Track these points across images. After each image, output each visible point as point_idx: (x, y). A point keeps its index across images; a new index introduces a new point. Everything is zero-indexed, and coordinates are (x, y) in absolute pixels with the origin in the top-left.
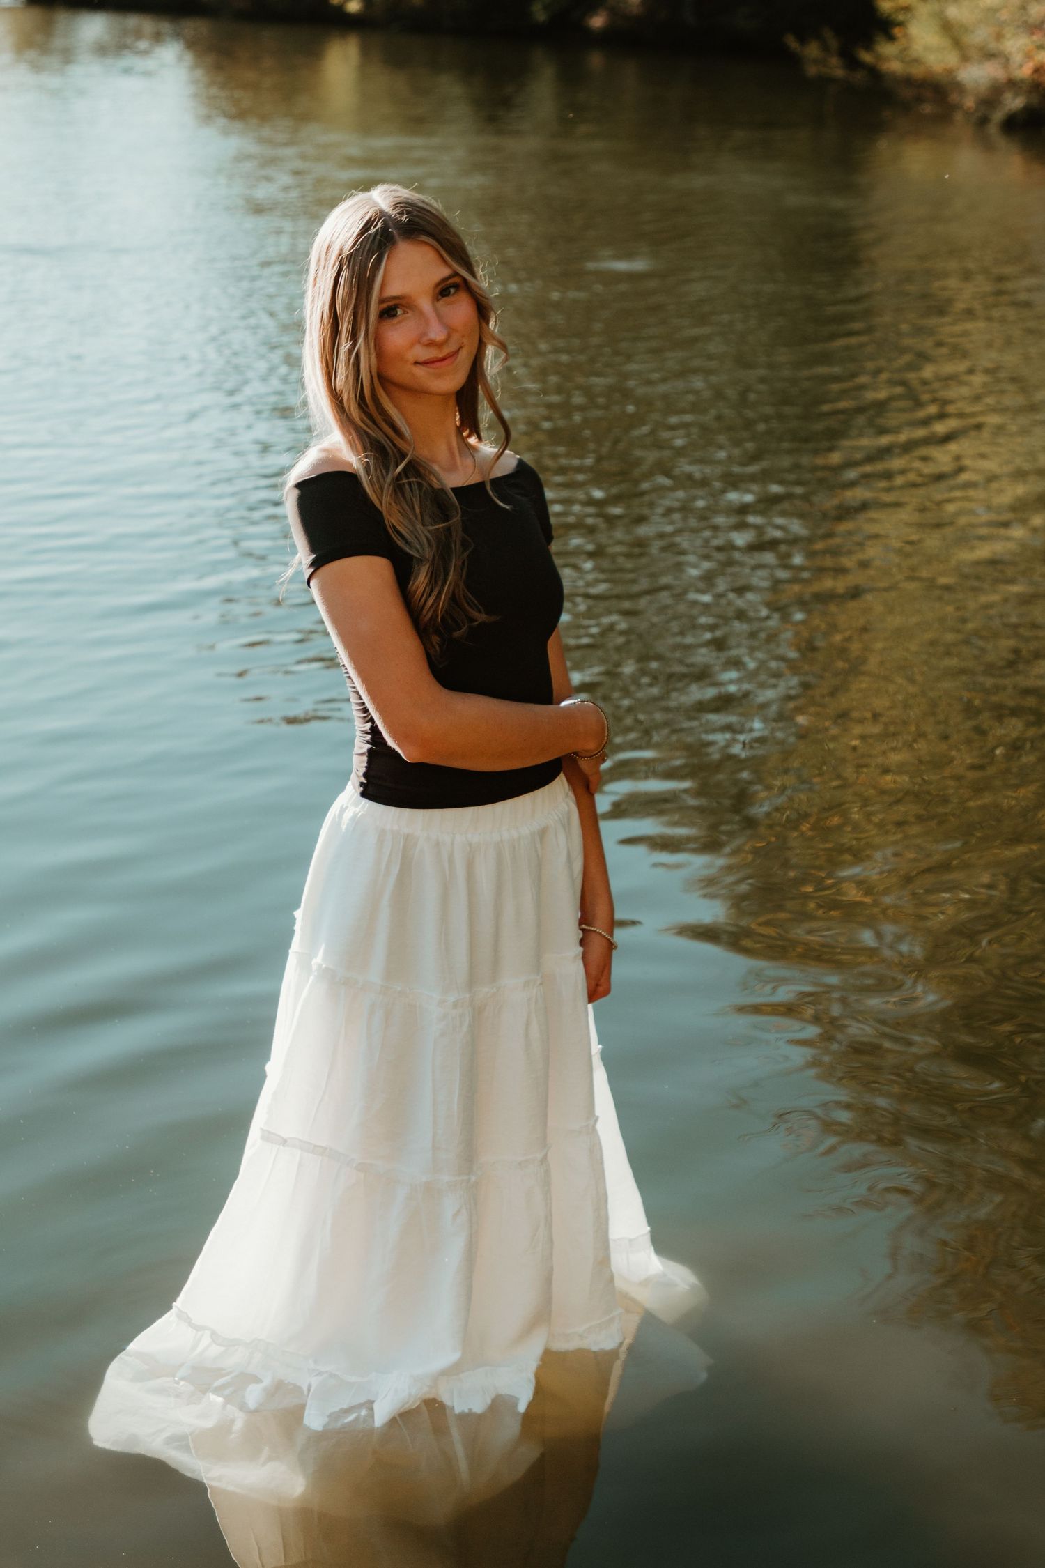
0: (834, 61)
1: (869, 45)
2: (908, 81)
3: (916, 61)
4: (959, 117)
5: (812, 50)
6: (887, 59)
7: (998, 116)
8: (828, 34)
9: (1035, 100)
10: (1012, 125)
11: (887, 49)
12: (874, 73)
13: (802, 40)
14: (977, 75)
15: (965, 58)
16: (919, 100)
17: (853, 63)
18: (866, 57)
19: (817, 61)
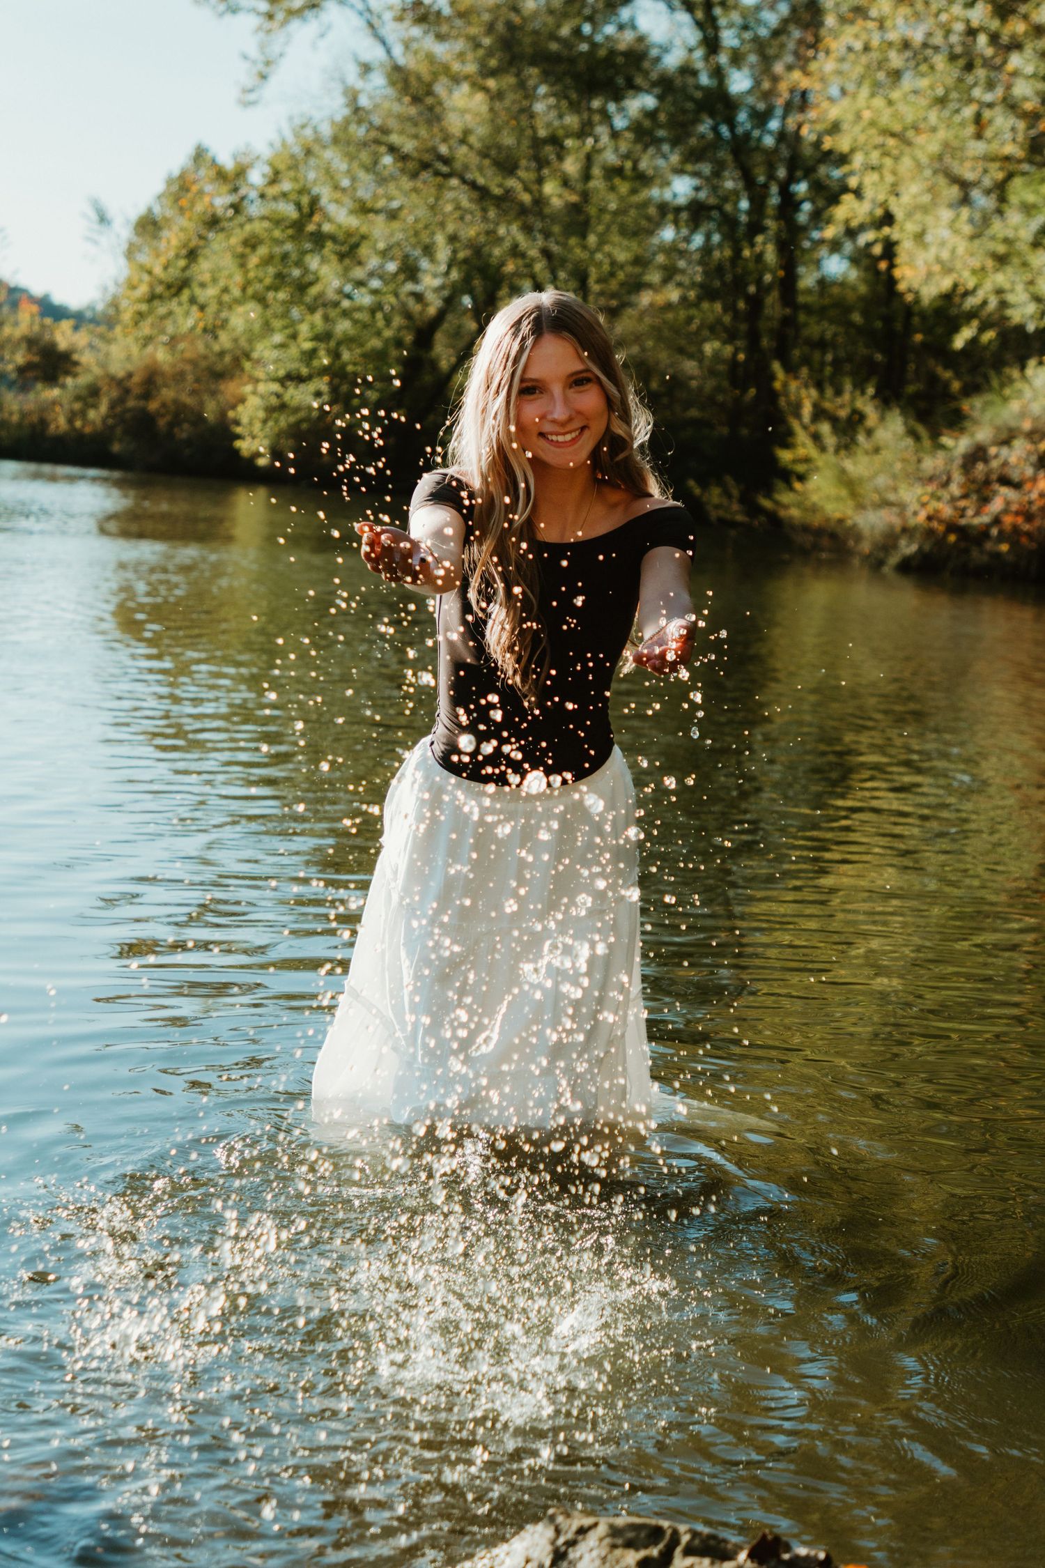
0: (735, 507)
1: (769, 492)
2: (806, 528)
3: (814, 509)
4: (856, 562)
5: (714, 495)
6: (786, 507)
7: (894, 560)
8: (729, 480)
9: (927, 547)
10: (905, 567)
11: (785, 497)
12: (775, 521)
13: (704, 485)
14: (872, 522)
15: (861, 507)
16: (816, 547)
17: (753, 509)
18: (766, 503)
19: (717, 507)
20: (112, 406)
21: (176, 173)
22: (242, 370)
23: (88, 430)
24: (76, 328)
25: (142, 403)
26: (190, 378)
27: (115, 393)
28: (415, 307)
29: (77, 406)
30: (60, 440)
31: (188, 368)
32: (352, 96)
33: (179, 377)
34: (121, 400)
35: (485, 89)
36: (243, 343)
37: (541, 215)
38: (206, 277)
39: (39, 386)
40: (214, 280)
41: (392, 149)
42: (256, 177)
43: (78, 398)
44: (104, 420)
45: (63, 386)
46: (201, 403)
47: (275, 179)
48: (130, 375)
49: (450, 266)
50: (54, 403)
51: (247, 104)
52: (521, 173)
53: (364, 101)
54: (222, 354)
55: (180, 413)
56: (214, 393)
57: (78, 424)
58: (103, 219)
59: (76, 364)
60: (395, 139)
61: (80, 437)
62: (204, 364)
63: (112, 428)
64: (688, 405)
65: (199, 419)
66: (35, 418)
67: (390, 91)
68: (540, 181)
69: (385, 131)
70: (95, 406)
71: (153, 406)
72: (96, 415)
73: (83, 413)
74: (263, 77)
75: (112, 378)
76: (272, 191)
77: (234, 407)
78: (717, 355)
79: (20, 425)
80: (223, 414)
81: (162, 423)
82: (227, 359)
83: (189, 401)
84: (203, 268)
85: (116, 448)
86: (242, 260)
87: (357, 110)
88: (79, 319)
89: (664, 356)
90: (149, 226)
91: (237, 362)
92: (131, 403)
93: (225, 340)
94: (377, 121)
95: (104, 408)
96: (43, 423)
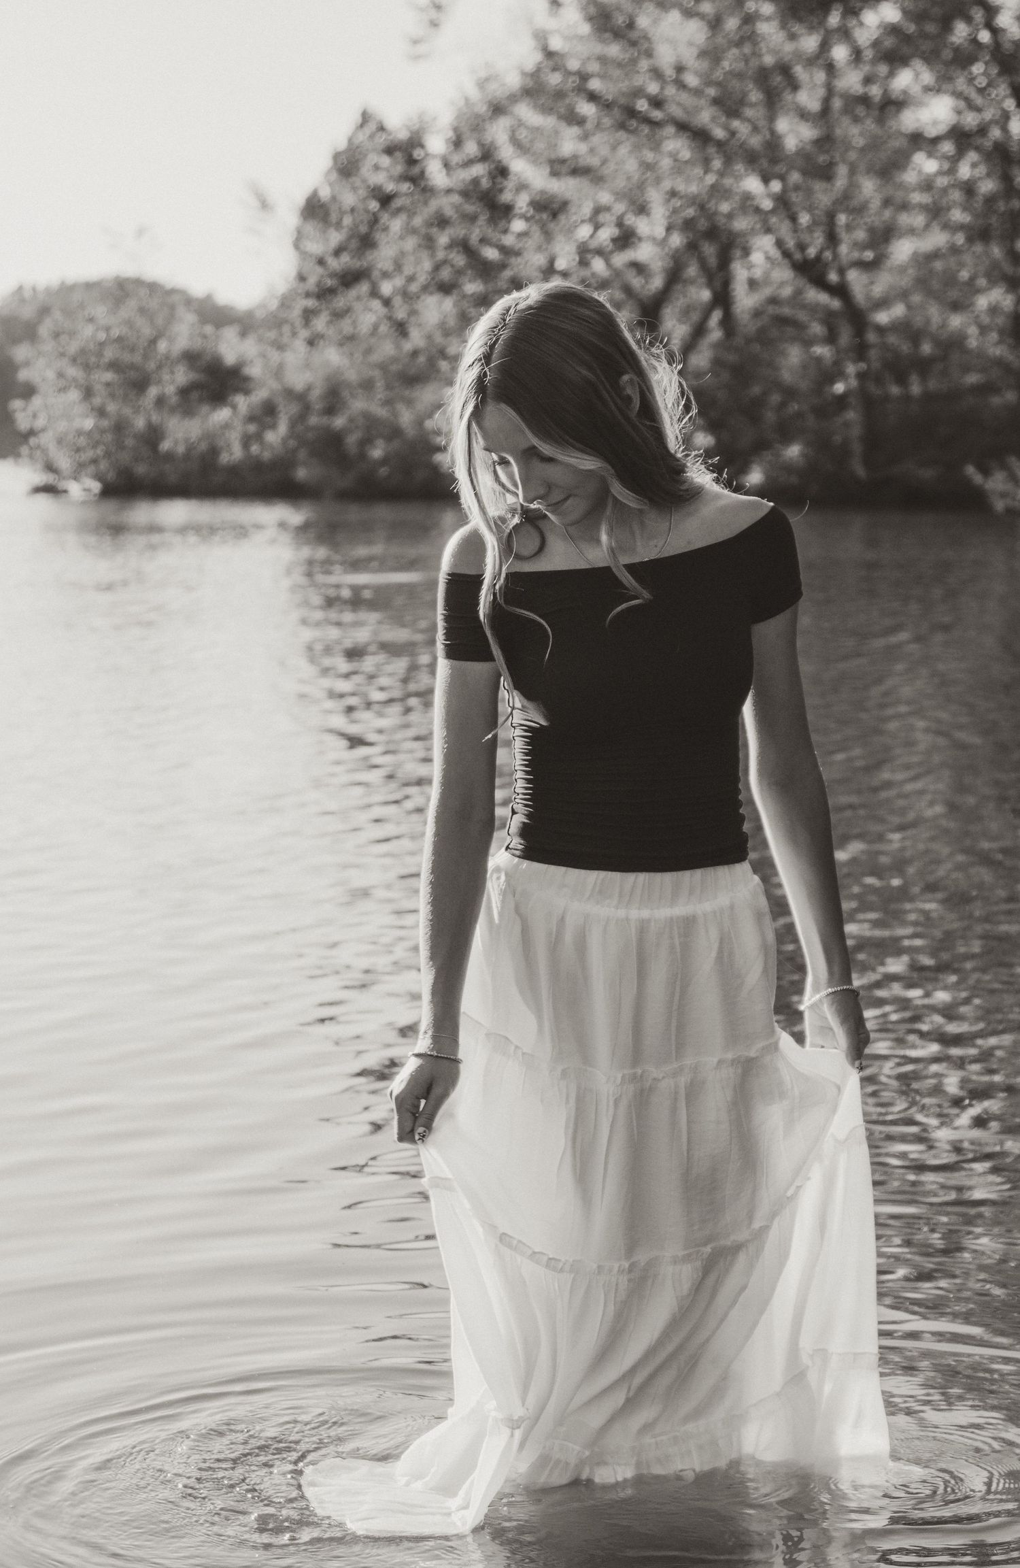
19: (1003, 495)
20: (293, 424)
21: (342, 144)
22: (438, 371)
23: (267, 455)
24: (243, 334)
25: (325, 420)
26: (380, 384)
27: (294, 409)
28: (636, 282)
29: (252, 428)
30: (233, 470)
31: (377, 373)
32: (541, 38)
33: (367, 385)
34: (302, 417)
35: (702, 16)
36: (439, 339)
37: (774, 161)
38: (387, 265)
39: (205, 409)
40: (398, 267)
41: (593, 97)
42: (436, 144)
43: (251, 419)
44: (284, 441)
45: (234, 407)
46: (395, 414)
47: (457, 143)
48: (309, 388)
49: (669, 229)
50: (227, 426)
51: (417, 58)
52: (749, 112)
53: (556, 44)
54: (415, 353)
55: (372, 428)
56: (409, 402)
57: (255, 449)
58: (265, 205)
59: (247, 379)
60: (595, 85)
61: (257, 466)
62: (394, 368)
63: (295, 451)
64: (966, 369)
65: (395, 432)
66: (203, 446)
67: (585, 29)
68: (772, 119)
69: (584, 77)
70: (273, 426)
71: (339, 422)
72: (276, 436)
73: (258, 437)
74: (434, 24)
75: (289, 393)
76: (456, 159)
77: (430, 415)
78: (994, 310)
79: (187, 456)
80: (419, 423)
81: (352, 440)
82: (422, 359)
83: (381, 412)
84: (383, 256)
85: (301, 474)
86: (429, 243)
87: (549, 54)
88: (245, 323)
89: (934, 312)
90: (315, 210)
91: (432, 363)
92: (314, 420)
93: (416, 339)
94: (573, 65)
95: (283, 428)
96: (214, 451)
